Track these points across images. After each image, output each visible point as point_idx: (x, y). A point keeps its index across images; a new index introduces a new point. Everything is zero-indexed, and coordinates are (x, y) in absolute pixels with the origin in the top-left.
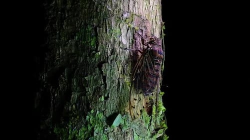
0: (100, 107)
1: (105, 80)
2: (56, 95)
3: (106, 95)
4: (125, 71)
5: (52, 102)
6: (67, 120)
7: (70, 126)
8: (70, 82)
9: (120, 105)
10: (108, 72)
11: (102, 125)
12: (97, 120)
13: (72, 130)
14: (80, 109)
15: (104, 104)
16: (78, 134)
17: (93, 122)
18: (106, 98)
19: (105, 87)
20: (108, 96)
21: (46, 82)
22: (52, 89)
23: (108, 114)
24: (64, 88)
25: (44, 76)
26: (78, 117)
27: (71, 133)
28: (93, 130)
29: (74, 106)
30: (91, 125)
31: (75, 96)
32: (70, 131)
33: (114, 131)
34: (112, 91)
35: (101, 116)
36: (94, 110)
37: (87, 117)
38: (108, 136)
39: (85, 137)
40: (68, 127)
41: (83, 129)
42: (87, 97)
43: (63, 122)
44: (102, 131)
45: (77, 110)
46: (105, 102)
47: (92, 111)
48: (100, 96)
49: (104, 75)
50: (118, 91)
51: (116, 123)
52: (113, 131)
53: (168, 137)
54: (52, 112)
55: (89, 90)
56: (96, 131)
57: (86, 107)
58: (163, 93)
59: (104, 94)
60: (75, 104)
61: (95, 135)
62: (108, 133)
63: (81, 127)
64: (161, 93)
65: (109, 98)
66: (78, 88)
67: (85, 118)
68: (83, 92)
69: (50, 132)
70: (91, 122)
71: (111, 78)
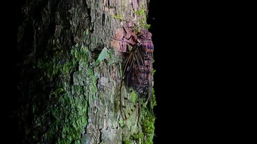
0: (85, 41)
1: (89, 13)
2: (39, 29)
3: (91, 29)
4: (110, 3)
5: (35, 37)
6: (51, 54)
7: (54, 60)
8: (53, 15)
9: (105, 39)
10: (92, 5)
11: (87, 59)
12: (82, 54)
13: (56, 64)
14: (64, 43)
15: (88, 37)
16: (63, 68)
17: (78, 56)
19: (90, 20)
20: (93, 30)
21: (28, 16)
22: (35, 23)
23: (93, 47)
24: (47, 21)
25: (26, 10)
26: (62, 51)
27: (56, 67)
28: (78, 63)
29: (58, 40)
30: (76, 59)
31: (59, 29)
32: (54, 66)
33: (100, 66)
34: (97, 24)
35: (86, 50)
36: (79, 43)
37: (72, 52)
38: (93, 71)
39: (69, 71)
40: (52, 62)
41: (67, 63)
42: (71, 31)
43: (47, 57)
44: (87, 65)
45: (61, 44)
46: (90, 36)
47: (77, 45)
48: (85, 30)
49: (88, 8)
50: (103, 24)
51: (101, 57)
52: (98, 65)
53: (155, 71)
54: (35, 48)
55: (73, 24)
56: (81, 65)
57: (70, 41)
58: (149, 26)
59: (88, 27)
60: (59, 38)
61: (80, 69)
62: (93, 68)
63: (65, 61)
64: (147, 25)
65: (94, 32)
66: (62, 22)
67: (70, 52)
68: (67, 26)
69: (34, 67)
70: (76, 56)
71: (96, 11)
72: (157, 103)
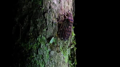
0: (44, 34)
1: (46, 21)
2: (23, 28)
3: (47, 28)
4: (56, 17)
5: (20, 32)
6: (28, 40)
7: (29, 43)
8: (29, 22)
9: (53, 33)
10: (48, 17)
11: (45, 42)
13: (30, 45)
14: (34, 35)
15: (45, 32)
16: (33, 47)
17: (41, 41)
18: (47, 30)
19: (46, 24)
20: (48, 29)
21: (18, 22)
22: (21, 25)
23: (48, 37)
24: (26, 25)
25: (17, 19)
26: (33, 39)
27: (30, 46)
28: (40, 45)
29: (31, 33)
30: (39, 42)
31: (32, 28)
32: (29, 45)
33: (51, 46)
34: (49, 26)
35: (44, 38)
36: (41, 35)
37: (38, 39)
38: (48, 48)
39: (36, 48)
40: (28, 43)
41: (36, 44)
42: (37, 29)
43: (26, 41)
44: (45, 45)
45: (33, 35)
46: (46, 32)
47: (40, 36)
48: (44, 29)
49: (46, 18)
50: (52, 26)
51: (51, 42)
52: (50, 45)
53: (76, 48)
54: (20, 37)
55: (39, 26)
56: (42, 45)
57: (37, 34)
58: (74, 27)
59: (45, 27)
61: (41, 47)
62: (48, 46)
63: (35, 43)
64: (73, 27)
65: (48, 30)
66: (33, 25)
67: (37, 39)
68: (36, 27)
69: (20, 46)
70: (40, 41)
71: (49, 20)
72: (77, 63)
